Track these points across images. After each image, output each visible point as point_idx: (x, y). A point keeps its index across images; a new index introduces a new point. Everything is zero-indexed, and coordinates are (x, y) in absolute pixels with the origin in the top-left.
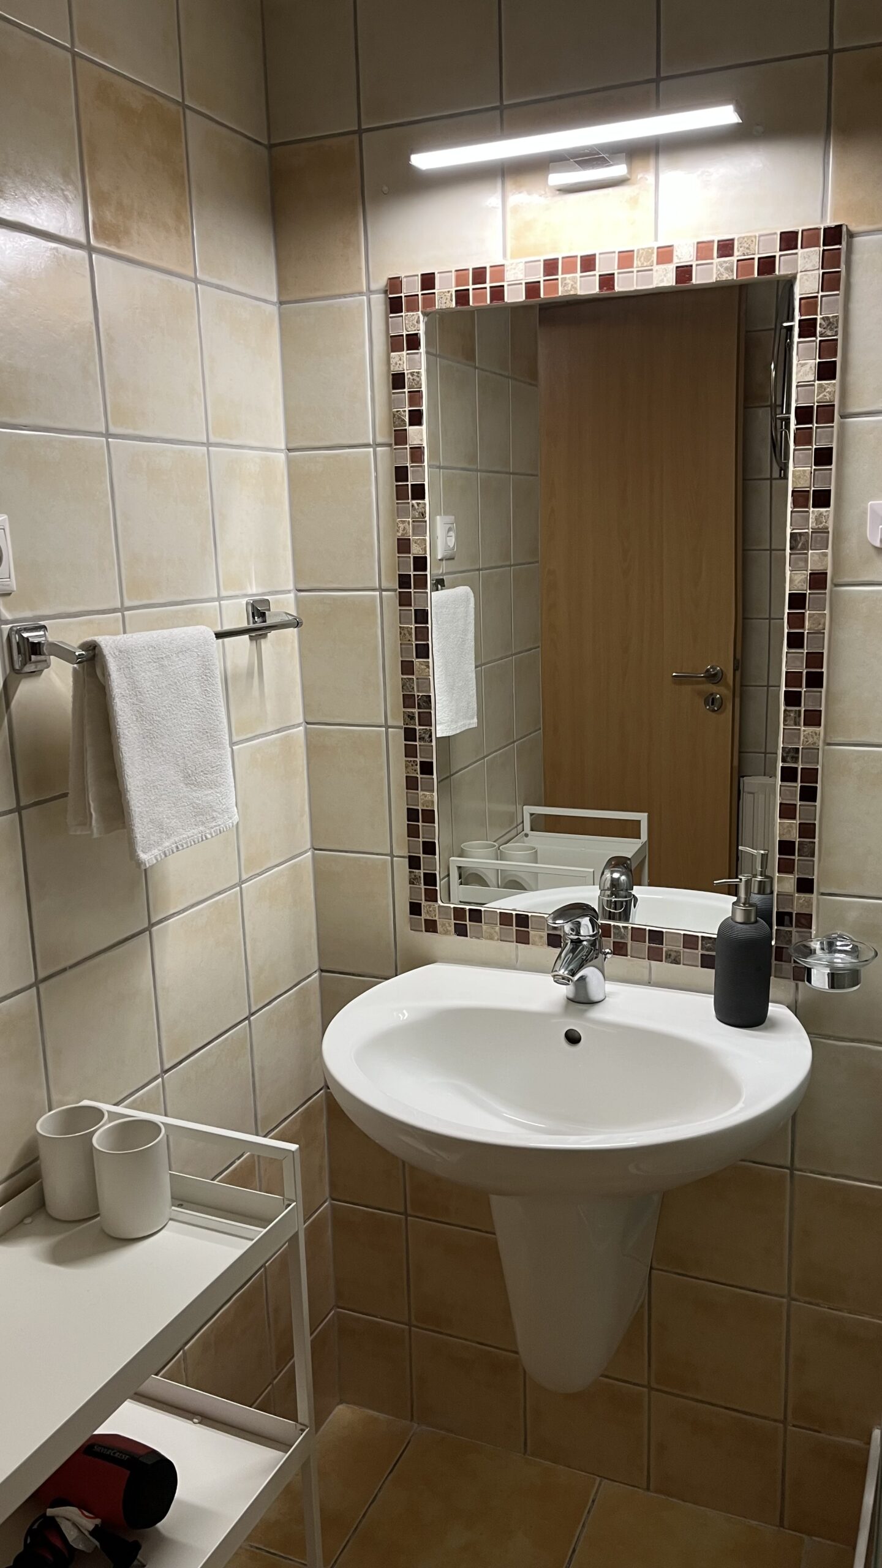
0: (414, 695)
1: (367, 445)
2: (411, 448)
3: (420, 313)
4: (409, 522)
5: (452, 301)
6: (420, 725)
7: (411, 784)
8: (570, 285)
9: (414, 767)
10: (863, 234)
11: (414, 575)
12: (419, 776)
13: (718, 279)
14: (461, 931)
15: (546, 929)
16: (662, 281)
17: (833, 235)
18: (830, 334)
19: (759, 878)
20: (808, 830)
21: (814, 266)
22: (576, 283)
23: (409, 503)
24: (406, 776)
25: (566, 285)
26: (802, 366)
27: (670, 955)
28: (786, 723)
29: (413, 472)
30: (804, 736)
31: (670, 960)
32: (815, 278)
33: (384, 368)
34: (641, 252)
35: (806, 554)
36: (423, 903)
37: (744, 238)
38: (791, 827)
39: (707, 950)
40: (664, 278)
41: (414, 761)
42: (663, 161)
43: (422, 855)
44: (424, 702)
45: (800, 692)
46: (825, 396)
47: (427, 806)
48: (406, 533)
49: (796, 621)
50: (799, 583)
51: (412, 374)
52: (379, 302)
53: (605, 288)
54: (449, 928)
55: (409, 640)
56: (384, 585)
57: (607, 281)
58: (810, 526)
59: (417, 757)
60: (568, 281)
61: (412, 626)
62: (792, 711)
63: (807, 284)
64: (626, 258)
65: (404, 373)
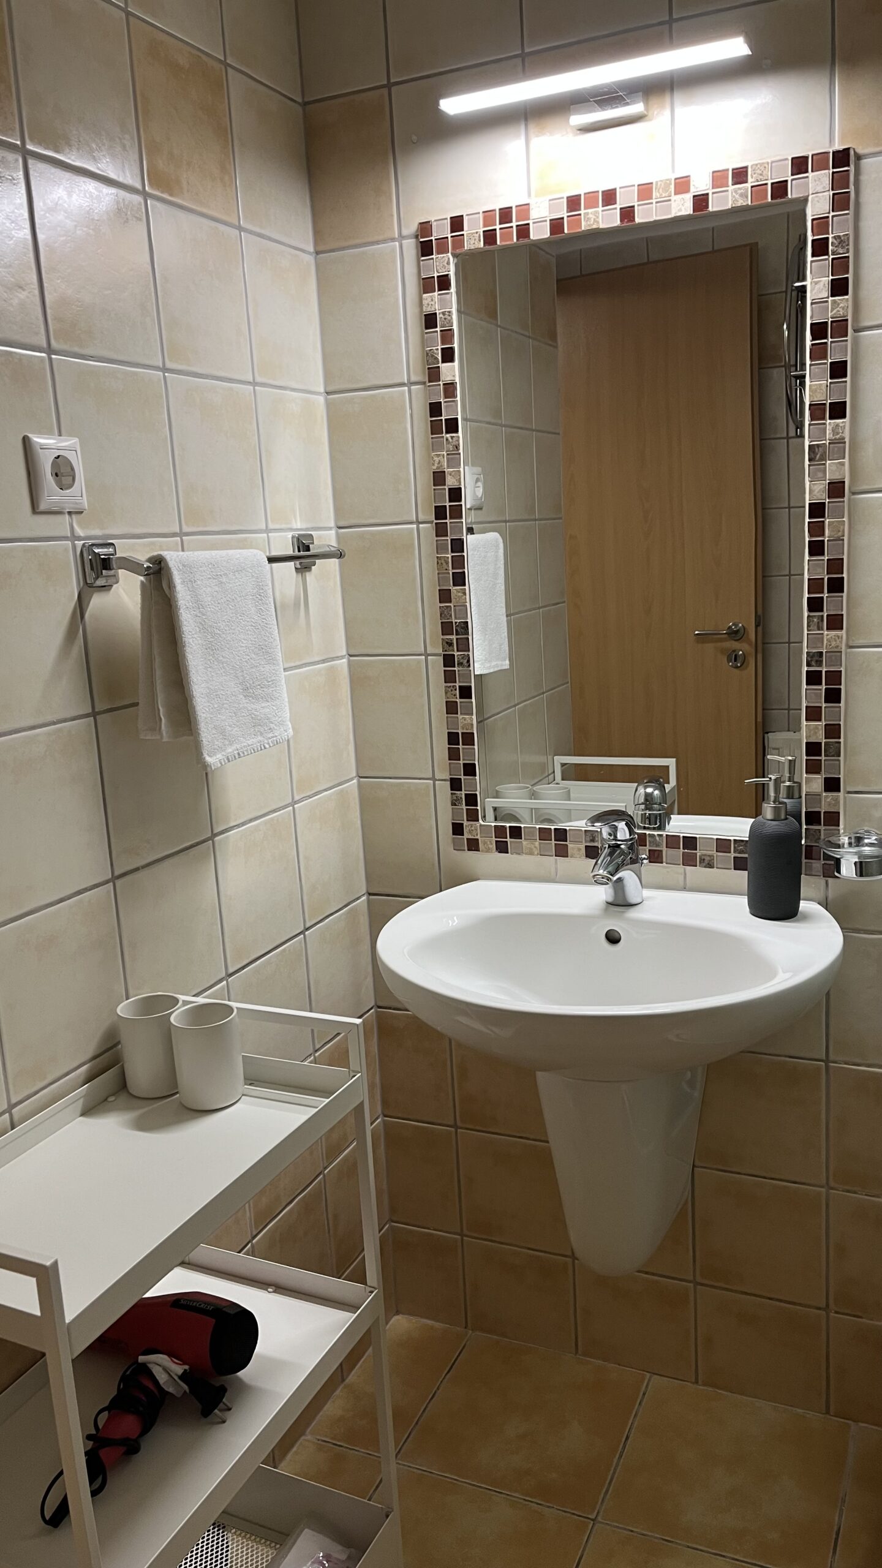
0: (452, 622)
1: (402, 385)
2: (444, 384)
3: (450, 254)
4: (444, 454)
5: (480, 241)
6: (458, 651)
7: (451, 708)
8: (592, 220)
9: (453, 692)
10: (871, 156)
11: (450, 506)
12: (458, 700)
13: (734, 206)
14: (502, 848)
15: (584, 841)
16: (680, 210)
17: (842, 158)
18: (841, 252)
19: (788, 783)
20: (833, 731)
21: (824, 187)
22: (598, 217)
23: (443, 437)
24: (447, 702)
25: (589, 219)
26: (816, 284)
27: (704, 859)
28: (810, 629)
29: (446, 407)
30: (827, 640)
31: (704, 864)
32: (825, 199)
33: (417, 310)
34: (659, 183)
35: (824, 464)
36: (465, 823)
37: (757, 165)
38: (818, 728)
39: (740, 853)
40: (683, 206)
41: (453, 686)
42: (678, 96)
43: (462, 777)
44: (462, 628)
45: (823, 597)
46: (838, 311)
47: (467, 729)
48: (441, 466)
49: (817, 529)
50: (818, 492)
51: (444, 313)
52: (410, 247)
53: (626, 220)
54: (490, 846)
55: (446, 569)
56: (421, 518)
57: (627, 213)
58: (827, 438)
59: (456, 682)
60: (590, 216)
61: (449, 556)
62: (815, 616)
63: (818, 205)
64: (645, 191)
65: (436, 313)
